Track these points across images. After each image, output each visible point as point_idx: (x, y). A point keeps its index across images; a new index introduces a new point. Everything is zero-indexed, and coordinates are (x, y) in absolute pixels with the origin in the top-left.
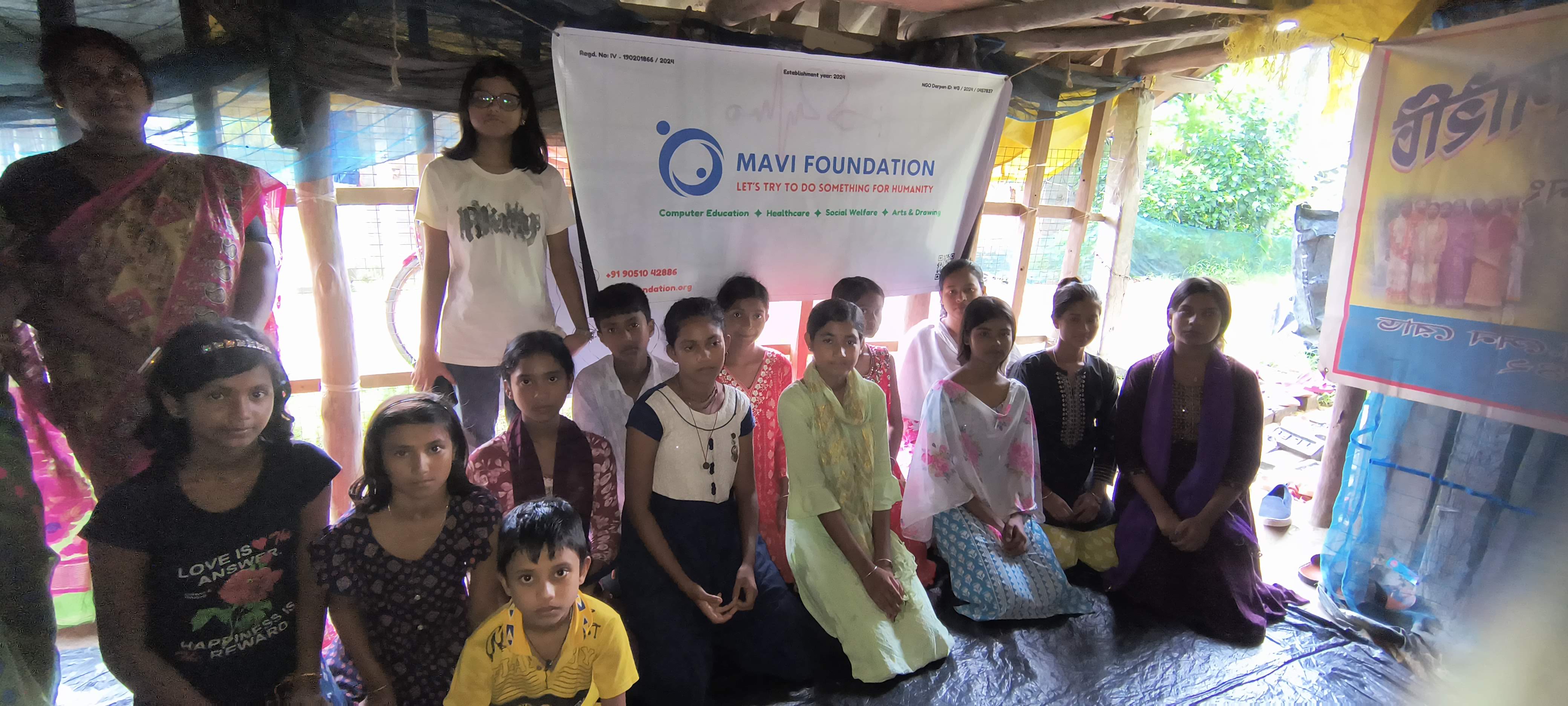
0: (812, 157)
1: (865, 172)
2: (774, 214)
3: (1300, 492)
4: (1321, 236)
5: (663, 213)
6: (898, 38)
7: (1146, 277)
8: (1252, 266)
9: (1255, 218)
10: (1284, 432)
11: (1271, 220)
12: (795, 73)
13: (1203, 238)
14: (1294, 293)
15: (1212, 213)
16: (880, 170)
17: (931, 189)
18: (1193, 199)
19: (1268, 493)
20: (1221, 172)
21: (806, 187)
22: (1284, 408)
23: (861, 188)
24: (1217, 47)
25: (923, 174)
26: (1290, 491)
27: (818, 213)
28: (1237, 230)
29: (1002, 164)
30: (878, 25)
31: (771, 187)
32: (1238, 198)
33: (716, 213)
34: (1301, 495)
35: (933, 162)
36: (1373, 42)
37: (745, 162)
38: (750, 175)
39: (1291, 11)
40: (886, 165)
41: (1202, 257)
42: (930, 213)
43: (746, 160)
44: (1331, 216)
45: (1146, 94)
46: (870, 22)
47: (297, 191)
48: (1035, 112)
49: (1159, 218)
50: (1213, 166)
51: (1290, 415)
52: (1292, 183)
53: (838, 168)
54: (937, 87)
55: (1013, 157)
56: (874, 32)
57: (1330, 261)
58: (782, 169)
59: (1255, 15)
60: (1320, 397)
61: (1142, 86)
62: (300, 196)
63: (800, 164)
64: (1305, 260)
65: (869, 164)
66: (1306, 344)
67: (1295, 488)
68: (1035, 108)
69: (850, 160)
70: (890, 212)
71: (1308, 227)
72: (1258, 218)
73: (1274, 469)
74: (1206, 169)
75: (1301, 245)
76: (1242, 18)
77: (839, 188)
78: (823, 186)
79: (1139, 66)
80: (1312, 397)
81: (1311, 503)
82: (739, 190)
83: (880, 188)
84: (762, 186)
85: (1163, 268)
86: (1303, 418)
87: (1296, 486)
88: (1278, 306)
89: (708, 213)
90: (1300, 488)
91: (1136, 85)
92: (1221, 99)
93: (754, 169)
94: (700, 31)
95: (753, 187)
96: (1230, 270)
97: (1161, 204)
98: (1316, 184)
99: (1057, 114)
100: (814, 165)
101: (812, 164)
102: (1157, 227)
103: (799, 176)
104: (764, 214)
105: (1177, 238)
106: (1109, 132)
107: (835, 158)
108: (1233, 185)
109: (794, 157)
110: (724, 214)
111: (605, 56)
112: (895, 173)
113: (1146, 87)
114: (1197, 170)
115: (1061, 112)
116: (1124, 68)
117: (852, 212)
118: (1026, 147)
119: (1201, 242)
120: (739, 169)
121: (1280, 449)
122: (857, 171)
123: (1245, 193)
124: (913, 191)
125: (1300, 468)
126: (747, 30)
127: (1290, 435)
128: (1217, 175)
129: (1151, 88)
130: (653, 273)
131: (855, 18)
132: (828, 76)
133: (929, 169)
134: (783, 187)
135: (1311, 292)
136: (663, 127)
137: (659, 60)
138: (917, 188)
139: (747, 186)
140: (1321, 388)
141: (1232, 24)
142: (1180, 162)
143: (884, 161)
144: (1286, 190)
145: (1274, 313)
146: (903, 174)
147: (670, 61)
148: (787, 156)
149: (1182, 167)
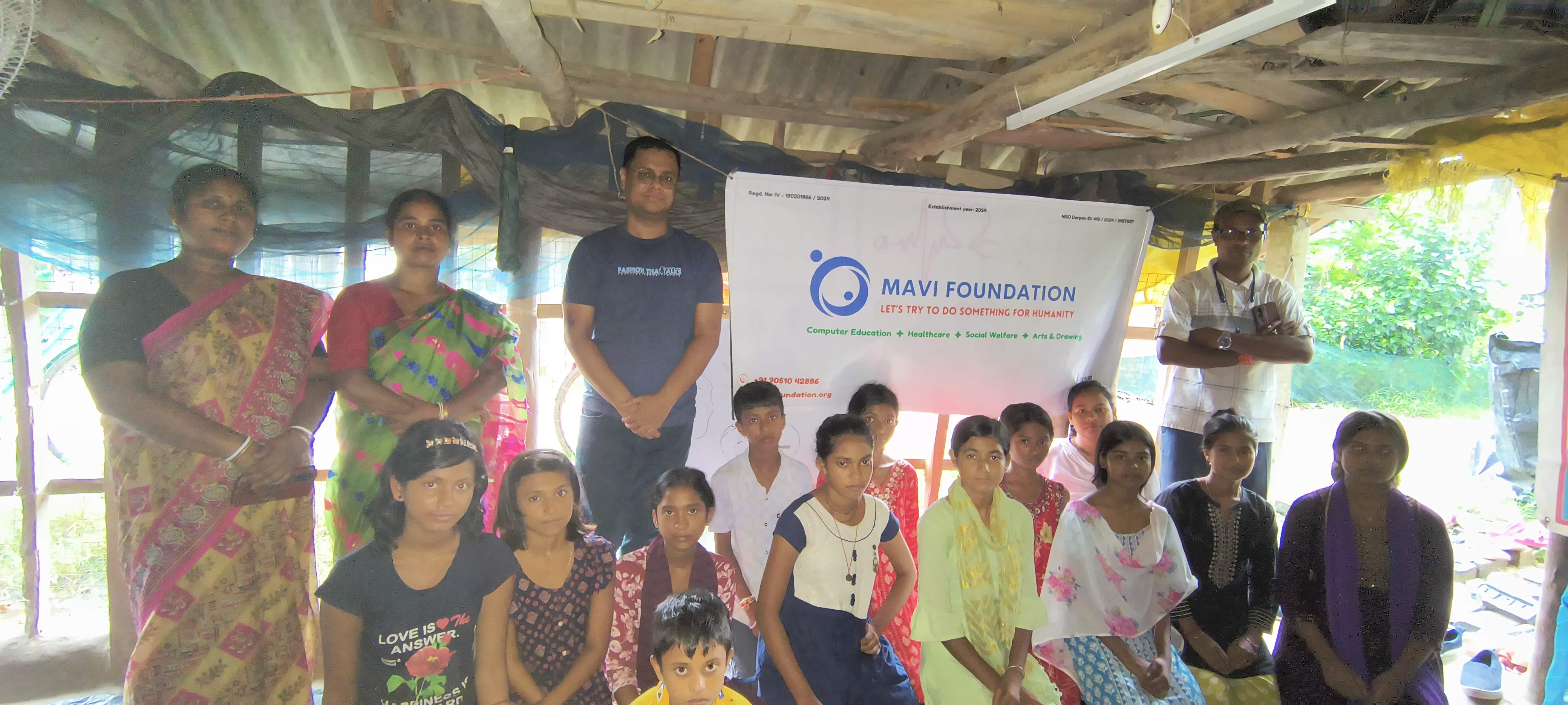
0: (954, 283)
1: (1006, 297)
2: (915, 335)
3: (1513, 661)
4: (1523, 370)
5: (810, 330)
6: (1038, 173)
7: (1316, 404)
8: (1445, 397)
9: (1445, 345)
10: (1491, 590)
11: (1466, 348)
12: (940, 207)
13: (1382, 364)
14: (1496, 431)
15: (1389, 338)
16: (1020, 295)
17: (1072, 314)
18: (1366, 322)
19: (1471, 658)
20: (1398, 295)
21: (947, 311)
22: (1489, 562)
23: (1001, 312)
24: (1378, 177)
25: (1064, 300)
26: (1501, 659)
27: (958, 335)
28: (1425, 357)
29: (1145, 290)
30: (1019, 161)
31: (913, 310)
32: (1420, 322)
33: (860, 333)
34: (1515, 665)
35: (1074, 288)
36: (1554, 178)
37: (889, 286)
38: (893, 299)
39: (1457, 145)
40: (1026, 292)
41: (1381, 386)
42: (1071, 337)
43: (891, 286)
44: (1534, 347)
45: (1300, 221)
46: (1010, 158)
47: (508, 306)
48: (1179, 240)
49: (1328, 342)
50: (1389, 288)
51: (1498, 571)
52: (1489, 307)
53: (979, 293)
54: (1077, 218)
55: (1156, 283)
56: (1015, 168)
57: (1538, 398)
58: (924, 294)
59: (1416, 149)
60: (1535, 552)
61: (1295, 214)
62: (510, 310)
63: (942, 289)
64: (1506, 396)
65: (1010, 289)
66: (1515, 489)
67: (1506, 655)
68: (1179, 237)
69: (991, 286)
70: (1031, 335)
71: (1506, 359)
72: (1449, 344)
73: (1479, 631)
74: (1381, 291)
75: (1499, 378)
76: (1401, 152)
77: (980, 312)
78: (964, 310)
79: (1291, 194)
80: (1526, 551)
81: (1527, 676)
82: (882, 311)
83: (1021, 313)
84: (905, 309)
85: (1335, 396)
86: (1516, 576)
87: (1508, 654)
88: (1478, 444)
89: (852, 332)
90: (1512, 657)
91: (1288, 212)
92: (1395, 218)
93: (898, 293)
94: (852, 172)
95: (897, 309)
96: (1418, 401)
97: (1329, 327)
98: (1522, 308)
99: (1202, 242)
100: (956, 290)
101: (953, 289)
102: (1326, 351)
103: (941, 300)
104: (905, 334)
105: (1351, 364)
106: (1262, 257)
107: (976, 284)
108: (1413, 309)
109: (936, 283)
110: (867, 333)
111: (770, 195)
112: (1035, 299)
113: (1300, 215)
114: (1368, 292)
115: (1207, 240)
116: (1274, 197)
117: (993, 335)
118: (1169, 273)
119: (1380, 368)
120: (883, 293)
121: (1487, 609)
122: (998, 296)
123: (1428, 317)
124: (1053, 315)
125: (1513, 634)
126: (895, 169)
127: (1499, 593)
128: (1394, 298)
129: (1306, 216)
130: (797, 381)
131: (994, 156)
132: (970, 210)
133: (1070, 294)
134: (925, 310)
135: (1517, 431)
136: (816, 255)
137: (816, 198)
138: (1058, 313)
139: (891, 308)
140: (1537, 541)
141: (1390, 158)
142: (1350, 283)
143: (1024, 287)
144: (1483, 315)
145: (1474, 452)
146: (1043, 299)
147: (826, 199)
148: (930, 282)
149: (1352, 288)
